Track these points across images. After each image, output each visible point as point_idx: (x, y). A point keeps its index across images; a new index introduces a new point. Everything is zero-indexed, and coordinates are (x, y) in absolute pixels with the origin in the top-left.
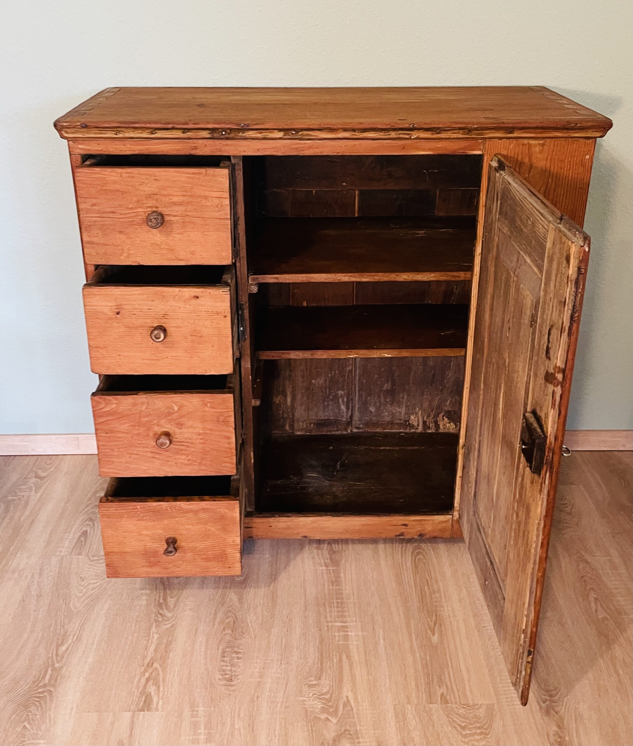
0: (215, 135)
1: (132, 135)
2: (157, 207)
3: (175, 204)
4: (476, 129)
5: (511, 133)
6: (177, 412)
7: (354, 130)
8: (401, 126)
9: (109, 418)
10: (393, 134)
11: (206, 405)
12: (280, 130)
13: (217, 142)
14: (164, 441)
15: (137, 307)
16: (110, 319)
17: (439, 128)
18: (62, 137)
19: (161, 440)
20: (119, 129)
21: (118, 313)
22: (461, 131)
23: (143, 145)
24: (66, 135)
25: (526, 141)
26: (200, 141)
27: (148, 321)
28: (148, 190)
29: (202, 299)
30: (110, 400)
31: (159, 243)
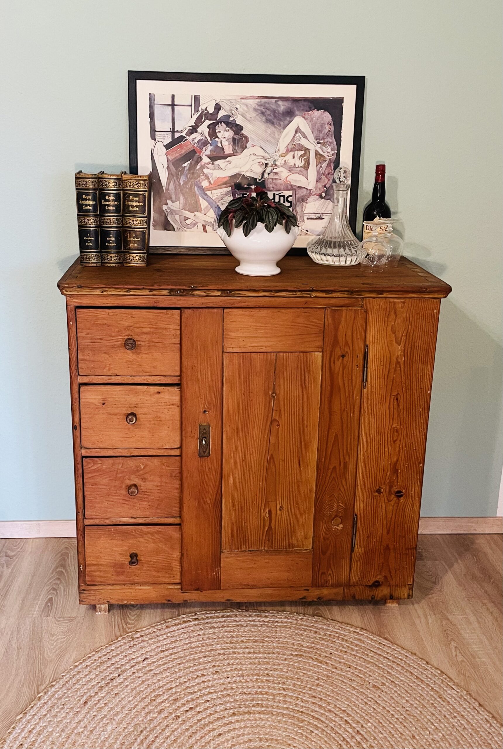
0: (172, 293)
1: (113, 293)
2: (131, 336)
3: (144, 333)
4: (357, 291)
5: (382, 294)
6: (143, 469)
7: (271, 291)
8: (304, 289)
9: (95, 474)
10: (298, 294)
11: (164, 465)
12: (219, 290)
13: (173, 298)
14: (134, 490)
15: (117, 399)
16: (98, 408)
17: (330, 290)
18: (63, 294)
19: (131, 490)
20: (104, 289)
21: (104, 404)
22: (346, 293)
23: (120, 299)
24: (65, 293)
25: (392, 300)
26: (161, 297)
27: (124, 409)
28: (126, 324)
29: (163, 394)
30: (97, 461)
31: (131, 360)
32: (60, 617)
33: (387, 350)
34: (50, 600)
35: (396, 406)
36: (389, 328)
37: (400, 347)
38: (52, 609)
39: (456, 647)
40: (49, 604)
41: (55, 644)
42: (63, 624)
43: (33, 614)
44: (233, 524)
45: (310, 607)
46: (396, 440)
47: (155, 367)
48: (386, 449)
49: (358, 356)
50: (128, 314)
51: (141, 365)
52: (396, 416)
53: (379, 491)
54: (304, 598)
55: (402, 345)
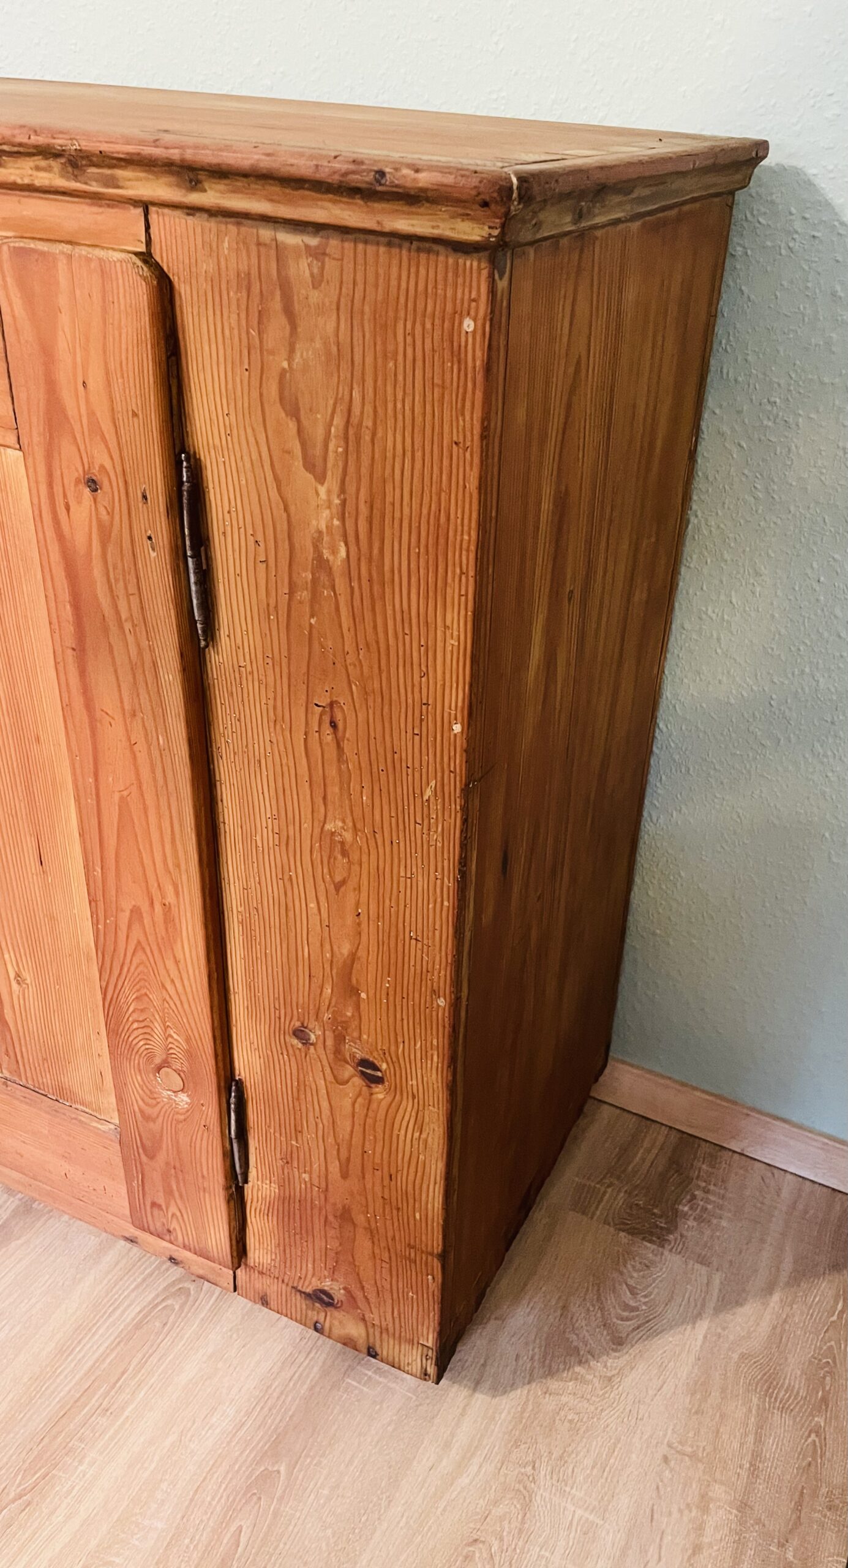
25: (266, 233)
33: (274, 493)
35: (331, 752)
36: (272, 389)
37: (322, 490)
46: (343, 882)
48: (313, 905)
49: (145, 497)
52: (334, 790)
53: (300, 1034)
55: (332, 482)
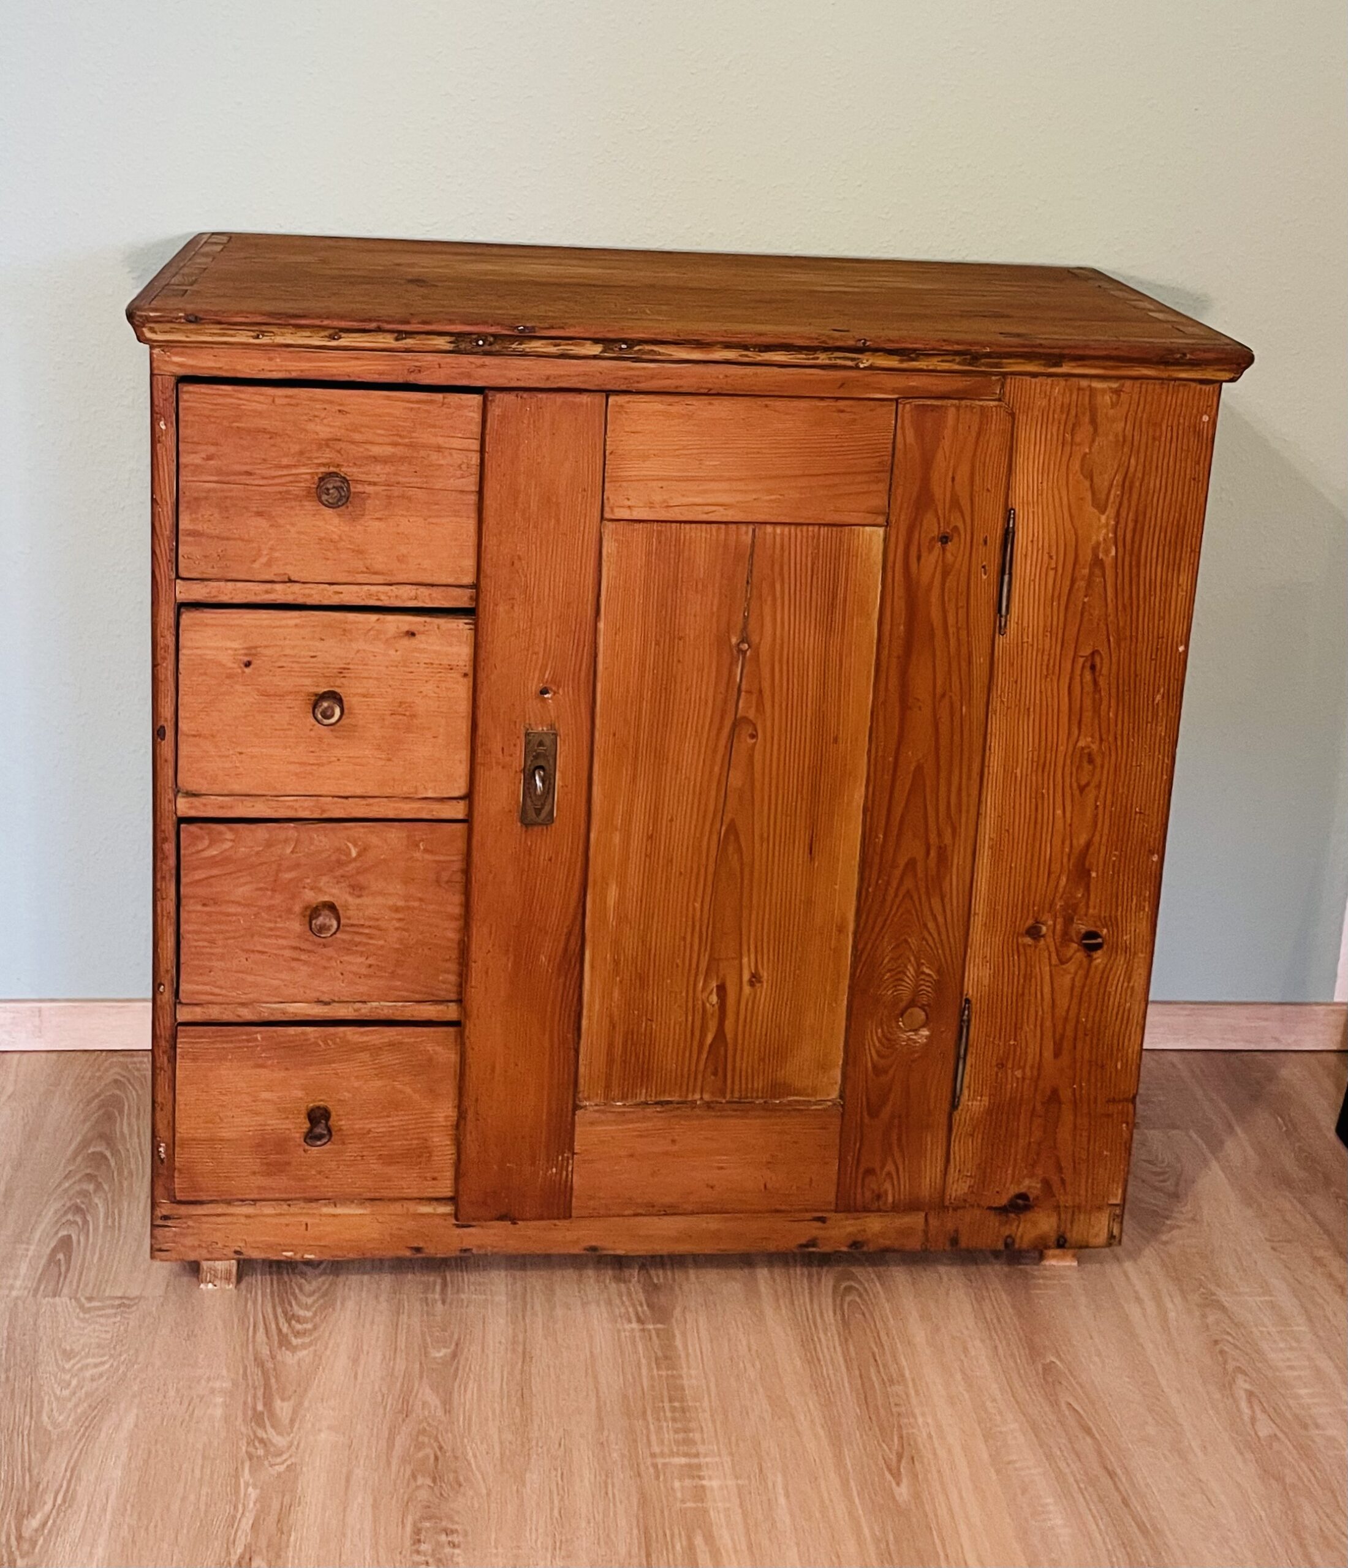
0: (462, 346)
1: (289, 340)
2: (338, 466)
3: (376, 459)
4: (988, 355)
5: (1057, 364)
6: (355, 859)
7: (746, 347)
8: (839, 344)
9: (215, 872)
10: (823, 358)
11: (417, 846)
12: (596, 341)
13: (465, 359)
14: (327, 921)
15: (288, 651)
16: (229, 676)
17: (915, 350)
18: (141, 338)
19: (320, 920)
20: (264, 328)
21: (248, 664)
22: (958, 359)
23: (310, 360)
24: (149, 335)
25: (1084, 383)
26: (429, 357)
27: (307, 681)
28: (323, 431)
29: (423, 638)
30: (220, 833)
31: (335, 537)
32: (90, 1299)
33: (1068, 525)
34: (66, 1244)
35: (1089, 688)
36: (1076, 466)
37: (1103, 518)
38: (68, 1270)
39: (1250, 1394)
40: (61, 1256)
41: (74, 1382)
42: (102, 1320)
43: (12, 1287)
44: (613, 1026)
45: (825, 1269)
46: (1088, 784)
47: (401, 559)
48: (1059, 812)
49: (985, 542)
50: (331, 402)
51: (360, 552)
52: (1088, 715)
53: (1034, 932)
54: (813, 1243)
55: (1111, 511)
